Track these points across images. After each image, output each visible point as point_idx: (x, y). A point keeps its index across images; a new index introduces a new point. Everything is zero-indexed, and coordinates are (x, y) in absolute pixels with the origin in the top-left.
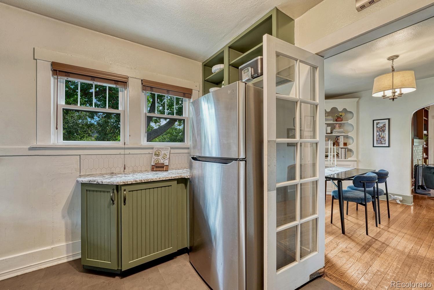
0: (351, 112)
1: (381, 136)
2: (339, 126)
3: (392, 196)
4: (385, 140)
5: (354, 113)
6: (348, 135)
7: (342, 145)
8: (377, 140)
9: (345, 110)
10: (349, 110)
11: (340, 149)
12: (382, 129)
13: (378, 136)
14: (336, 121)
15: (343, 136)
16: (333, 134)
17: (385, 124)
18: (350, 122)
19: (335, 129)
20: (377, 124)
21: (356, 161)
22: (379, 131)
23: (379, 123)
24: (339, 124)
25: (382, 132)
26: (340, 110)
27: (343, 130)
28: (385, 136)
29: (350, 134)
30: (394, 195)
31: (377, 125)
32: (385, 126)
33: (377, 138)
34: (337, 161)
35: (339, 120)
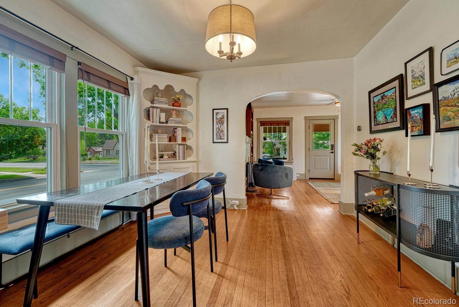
0: (190, 97)
1: (220, 129)
2: (176, 114)
3: (231, 201)
4: (224, 135)
5: (193, 97)
6: (187, 127)
7: (179, 141)
8: (216, 134)
9: (182, 91)
10: (187, 93)
11: (177, 145)
12: (221, 121)
13: (218, 129)
14: (173, 106)
15: (181, 128)
16: (169, 125)
17: (224, 115)
18: (189, 108)
19: (171, 117)
20: (217, 114)
21: (196, 162)
22: (218, 123)
23: (218, 113)
24: (176, 110)
25: (221, 124)
26: (177, 90)
27: (180, 119)
28: (223, 129)
29: (189, 126)
30: (232, 199)
31: (217, 116)
32: (224, 117)
33: (216, 132)
34: (160, 163)
35: (177, 104)
